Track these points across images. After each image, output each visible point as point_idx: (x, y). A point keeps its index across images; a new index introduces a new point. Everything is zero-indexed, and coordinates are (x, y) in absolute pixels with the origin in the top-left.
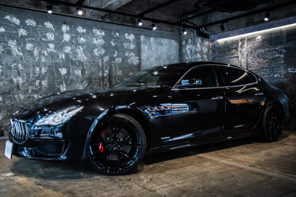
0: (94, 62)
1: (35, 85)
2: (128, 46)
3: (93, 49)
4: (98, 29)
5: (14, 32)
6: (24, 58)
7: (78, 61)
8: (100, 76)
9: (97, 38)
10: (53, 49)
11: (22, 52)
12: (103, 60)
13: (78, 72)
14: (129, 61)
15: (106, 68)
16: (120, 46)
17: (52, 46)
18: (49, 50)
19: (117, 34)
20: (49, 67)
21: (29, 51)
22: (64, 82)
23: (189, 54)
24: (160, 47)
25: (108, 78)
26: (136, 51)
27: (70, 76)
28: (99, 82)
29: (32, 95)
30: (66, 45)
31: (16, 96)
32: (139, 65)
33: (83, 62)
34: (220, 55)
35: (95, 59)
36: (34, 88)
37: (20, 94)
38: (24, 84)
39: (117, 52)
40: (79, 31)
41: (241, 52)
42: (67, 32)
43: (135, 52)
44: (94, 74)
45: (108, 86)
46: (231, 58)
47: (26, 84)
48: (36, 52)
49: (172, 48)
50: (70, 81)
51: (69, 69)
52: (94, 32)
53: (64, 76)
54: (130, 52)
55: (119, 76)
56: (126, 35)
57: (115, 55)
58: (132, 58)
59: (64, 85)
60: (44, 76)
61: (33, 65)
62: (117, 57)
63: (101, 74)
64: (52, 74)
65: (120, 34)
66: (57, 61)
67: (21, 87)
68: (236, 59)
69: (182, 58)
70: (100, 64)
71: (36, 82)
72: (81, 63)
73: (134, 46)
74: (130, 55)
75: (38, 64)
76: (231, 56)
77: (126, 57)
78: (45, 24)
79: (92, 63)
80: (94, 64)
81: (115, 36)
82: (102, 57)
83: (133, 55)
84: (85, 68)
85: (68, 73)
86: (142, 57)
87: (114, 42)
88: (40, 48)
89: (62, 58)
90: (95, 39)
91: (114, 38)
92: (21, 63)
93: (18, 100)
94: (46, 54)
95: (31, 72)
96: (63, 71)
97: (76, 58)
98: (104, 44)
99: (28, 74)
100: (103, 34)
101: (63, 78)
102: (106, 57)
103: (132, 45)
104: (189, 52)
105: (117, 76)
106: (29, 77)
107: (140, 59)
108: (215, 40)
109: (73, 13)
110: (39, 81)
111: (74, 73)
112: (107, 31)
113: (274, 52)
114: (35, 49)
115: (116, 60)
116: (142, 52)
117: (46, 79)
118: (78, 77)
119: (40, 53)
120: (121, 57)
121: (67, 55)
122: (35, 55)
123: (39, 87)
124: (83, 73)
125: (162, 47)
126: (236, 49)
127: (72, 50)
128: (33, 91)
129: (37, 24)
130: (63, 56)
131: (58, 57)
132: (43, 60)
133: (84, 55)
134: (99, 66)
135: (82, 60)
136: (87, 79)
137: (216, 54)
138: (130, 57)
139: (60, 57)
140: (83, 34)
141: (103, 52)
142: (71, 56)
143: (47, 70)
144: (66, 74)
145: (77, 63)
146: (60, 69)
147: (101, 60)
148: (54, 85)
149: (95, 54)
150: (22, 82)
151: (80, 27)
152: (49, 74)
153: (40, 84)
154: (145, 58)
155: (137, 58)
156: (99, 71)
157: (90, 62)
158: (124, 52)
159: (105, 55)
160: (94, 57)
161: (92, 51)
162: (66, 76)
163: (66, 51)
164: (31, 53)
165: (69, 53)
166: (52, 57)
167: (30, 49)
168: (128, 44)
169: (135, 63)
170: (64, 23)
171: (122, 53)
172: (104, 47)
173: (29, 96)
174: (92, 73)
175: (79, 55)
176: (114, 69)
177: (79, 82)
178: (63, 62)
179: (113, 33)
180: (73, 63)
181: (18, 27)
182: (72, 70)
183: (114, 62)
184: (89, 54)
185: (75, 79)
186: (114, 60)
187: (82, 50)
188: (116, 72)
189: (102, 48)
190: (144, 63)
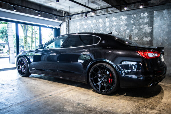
0: (120, 34)
3: (120, 27)
4: (123, 15)
5: (89, 27)
9: (122, 21)
14: (144, 31)
16: (137, 22)
17: (101, 29)
18: (100, 31)
19: (135, 15)
30: (107, 28)
32: (151, 32)
39: (134, 26)
40: (113, 19)
42: (108, 22)
43: (148, 24)
52: (121, 18)
54: (144, 25)
55: (136, 41)
56: (142, 14)
57: (133, 29)
58: (146, 28)
62: (134, 29)
65: (137, 15)
70: (124, 35)
73: (148, 20)
77: (141, 28)
78: (99, 20)
79: (119, 35)
81: (133, 17)
82: (125, 31)
83: (147, 26)
86: (154, 26)
87: (133, 20)
90: (121, 22)
91: (133, 18)
98: (127, 23)
100: (126, 17)
102: (127, 31)
103: (146, 20)
105: (134, 41)
107: (152, 28)
109: (109, 12)
112: (128, 16)
115: (134, 31)
120: (137, 29)
127: (110, 30)
129: (96, 21)
133: (115, 31)
138: (144, 28)
140: (115, 20)
141: (126, 27)
147: (124, 32)
149: (121, 29)
151: (114, 18)
154: (157, 27)
155: (150, 27)
157: (118, 34)
159: (127, 29)
160: (120, 31)
168: (143, 20)
169: (148, 32)
170: (107, 18)
171: (138, 26)
172: (126, 25)
176: (132, 37)
179: (132, 16)
181: (91, 24)
183: (132, 33)
184: (118, 30)
186: (133, 31)
187: (114, 28)
188: (134, 39)
189: (125, 26)
190: (155, 31)
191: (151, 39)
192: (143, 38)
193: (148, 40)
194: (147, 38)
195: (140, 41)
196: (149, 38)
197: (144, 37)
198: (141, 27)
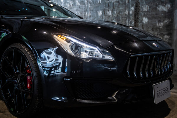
7: (110, 2)
8: (126, 14)
13: (110, 13)
15: (132, 5)
20: (92, 11)
25: (133, 15)
28: (125, 20)
33: (113, 3)
44: (121, 12)
45: (133, 23)
48: (86, 1)
53: (100, 17)
55: (145, 12)
66: (97, 5)
75: (87, 10)
79: (120, 2)
80: (122, 3)
94: (91, 2)
96: (100, 13)
105: (143, 12)
111: (107, 14)
118: (109, 17)
124: (113, 13)
131: (97, 2)
132: (89, 6)
134: (126, 4)
144: (102, 15)
146: (98, 12)
156: (126, 9)
166: (94, 3)
174: (119, 12)
178: (100, 6)
182: (106, 11)
188: (142, 8)
191: (172, 6)
192: (157, 6)
193: (165, 10)
194: (164, 6)
195: (151, 12)
196: (167, 6)
197: (159, 5)
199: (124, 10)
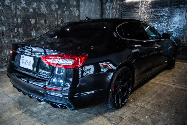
0: (52, 14)
1: (15, 31)
2: (72, 3)
3: (51, 5)
6: (5, 11)
7: (42, 13)
8: (56, 24)
10: (25, 5)
11: (3, 7)
12: (57, 13)
13: (43, 22)
14: (73, 13)
15: (60, 19)
16: (67, 3)
17: (23, 2)
18: (22, 5)
20: (23, 18)
21: (7, 6)
22: (33, 29)
23: (108, 9)
24: (90, 4)
26: (77, 6)
27: (37, 24)
29: (13, 39)
30: (33, 2)
31: (2, 41)
32: (79, 16)
33: (45, 14)
34: (127, 10)
35: (52, 12)
36: (14, 34)
37: (5, 39)
38: (7, 31)
39: (65, 7)
41: (141, 10)
44: (52, 23)
46: (134, 13)
47: (8, 31)
48: (13, 7)
49: (97, 4)
50: (37, 28)
51: (37, 20)
53: (34, 25)
54: (73, 7)
57: (65, 9)
58: (75, 11)
59: (34, 31)
60: (20, 25)
61: (12, 17)
62: (66, 10)
63: (56, 23)
64: (25, 23)
66: (28, 14)
67: (5, 33)
68: (137, 14)
69: (103, 11)
70: (56, 16)
71: (15, 30)
72: (44, 15)
73: (76, 3)
74: (74, 9)
75: (15, 16)
76: (134, 12)
77: (71, 11)
79: (50, 15)
80: (52, 15)
82: (57, 10)
83: (76, 9)
84: (46, 18)
85: (36, 23)
86: (80, 10)
88: (15, 4)
89: (31, 11)
92: (3, 15)
93: (4, 43)
94: (20, 9)
95: (11, 22)
96: (33, 21)
97: (40, 11)
98: (58, 1)
99: (9, 24)
101: (33, 26)
102: (59, 11)
103: (74, 2)
104: (108, 7)
105: (66, 23)
106: (10, 26)
107: (79, 12)
108: (124, 1)
110: (17, 29)
111: (40, 22)
113: (162, 11)
114: (12, 4)
115: (65, 12)
116: (81, 7)
117: (21, 27)
118: (42, 25)
119: (16, 7)
120: (68, 10)
121: (34, 9)
122: (12, 9)
123: (17, 33)
124: (45, 22)
125: (92, 4)
126: (138, 7)
127: (38, 5)
128: (13, 36)
130: (32, 10)
131: (28, 11)
132: (18, 13)
133: (45, 9)
134: (55, 17)
135: (45, 13)
136: (48, 26)
137: (124, 10)
138: (73, 10)
139: (30, 11)
141: (57, 7)
142: (37, 10)
143: (22, 21)
144: (35, 23)
145: (41, 15)
146: (30, 20)
148: (28, 31)
149: (53, 8)
150: (5, 29)
152: (23, 23)
153: (18, 31)
154: (82, 11)
155: (78, 11)
158: (70, 7)
159: (59, 9)
160: (52, 10)
161: (50, 7)
162: (35, 25)
163: (34, 6)
164: (9, 7)
165: (35, 8)
166: (24, 11)
167: (8, 4)
169: (76, 15)
171: (69, 8)
173: (11, 40)
174: (51, 22)
175: (42, 9)
176: (64, 19)
177: (43, 29)
178: (32, 15)
180: (39, 15)
182: (38, 20)
183: (64, 14)
184: (48, 9)
185: (40, 27)
186: (64, 13)
187: (44, 5)
188: (65, 21)
189: (57, 4)
190: (81, 15)
198: (71, 9)
199: (54, 21)
